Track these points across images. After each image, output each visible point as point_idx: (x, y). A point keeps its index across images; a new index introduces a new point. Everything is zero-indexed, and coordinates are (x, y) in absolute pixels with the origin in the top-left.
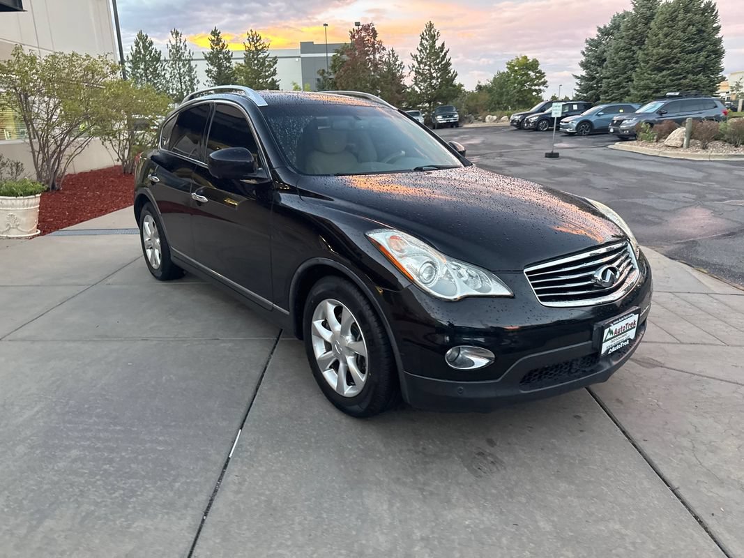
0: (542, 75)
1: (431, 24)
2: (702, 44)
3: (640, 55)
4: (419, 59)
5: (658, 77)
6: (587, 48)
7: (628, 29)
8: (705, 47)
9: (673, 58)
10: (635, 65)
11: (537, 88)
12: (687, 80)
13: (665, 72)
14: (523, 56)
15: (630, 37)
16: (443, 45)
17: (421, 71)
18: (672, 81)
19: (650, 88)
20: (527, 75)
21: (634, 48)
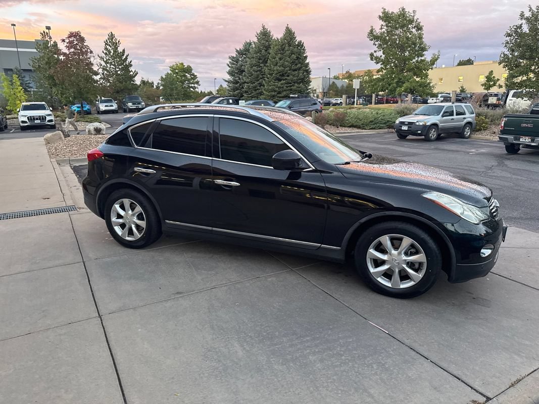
0: (195, 77)
1: (112, 34)
2: (299, 65)
3: (266, 70)
4: (105, 60)
5: (279, 84)
6: (230, 62)
7: (256, 53)
8: (301, 67)
9: (286, 73)
10: (264, 76)
11: (193, 85)
12: (295, 87)
13: (282, 82)
14: (181, 62)
15: (258, 58)
16: (124, 50)
17: (108, 69)
18: (287, 87)
19: (275, 91)
20: (185, 76)
21: (261, 65)
